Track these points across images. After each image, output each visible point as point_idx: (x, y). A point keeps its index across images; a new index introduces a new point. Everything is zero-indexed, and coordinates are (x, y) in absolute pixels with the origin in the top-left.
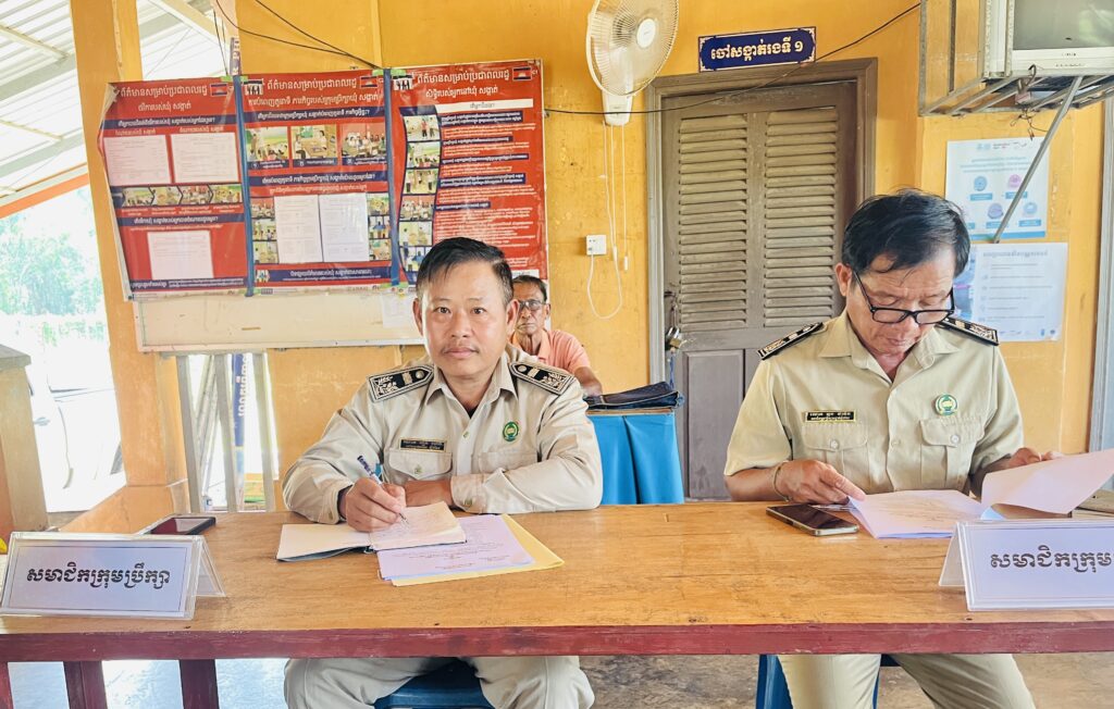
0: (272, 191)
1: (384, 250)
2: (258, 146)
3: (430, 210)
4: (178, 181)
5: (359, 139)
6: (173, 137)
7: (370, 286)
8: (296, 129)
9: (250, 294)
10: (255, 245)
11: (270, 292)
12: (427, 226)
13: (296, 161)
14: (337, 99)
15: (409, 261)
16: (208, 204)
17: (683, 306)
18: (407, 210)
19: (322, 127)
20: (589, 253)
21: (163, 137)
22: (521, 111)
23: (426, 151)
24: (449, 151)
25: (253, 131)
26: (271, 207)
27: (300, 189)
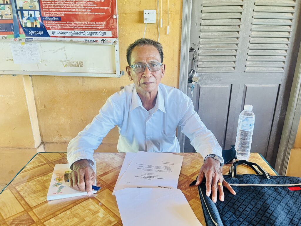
1: (8, 12)
17: (200, 57)
20: (145, 22)
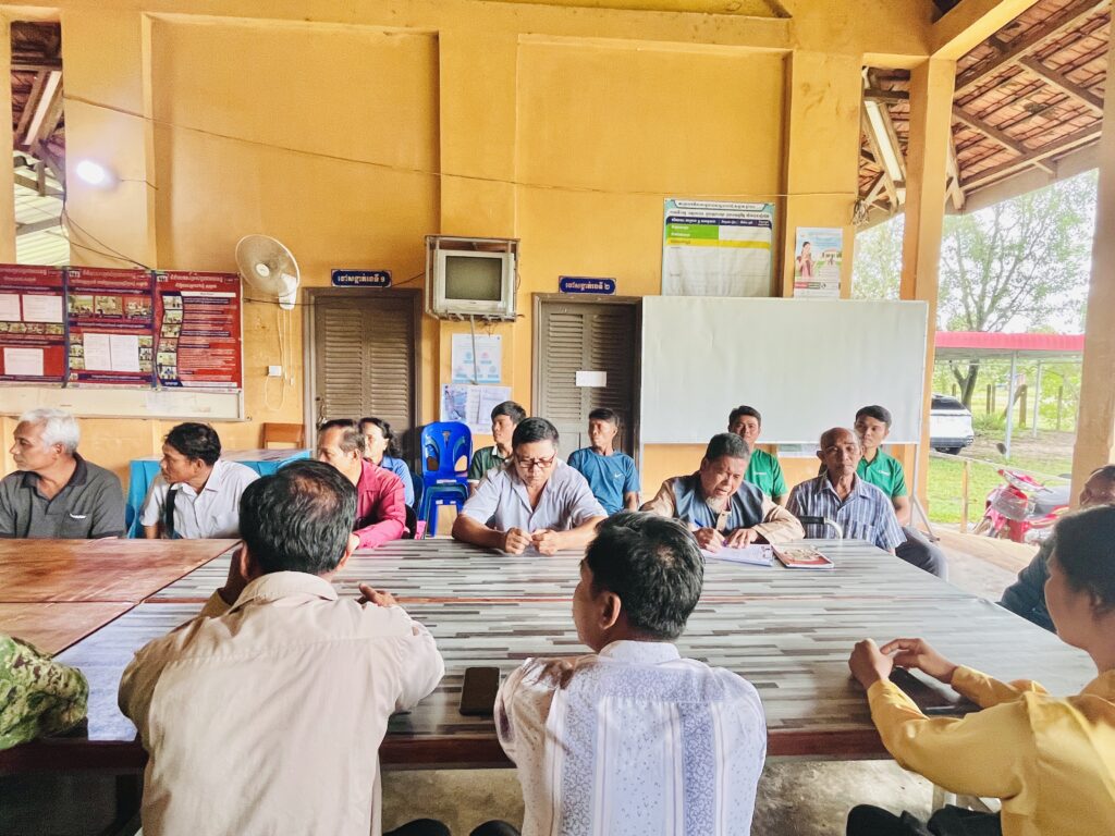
0: (82, 330)
1: (148, 367)
2: (76, 304)
3: (175, 346)
4: (26, 320)
5: (136, 306)
6: (24, 296)
7: (139, 386)
8: (98, 298)
9: (64, 387)
10: (70, 359)
11: (77, 386)
12: (174, 355)
13: (97, 316)
14: (123, 284)
15: (163, 373)
16: (43, 334)
17: (328, 405)
18: (163, 345)
19: (114, 298)
20: (270, 374)
21: (17, 296)
22: (229, 299)
23: (175, 314)
24: (187, 316)
25: (73, 296)
26: (81, 338)
27: (99, 330)
